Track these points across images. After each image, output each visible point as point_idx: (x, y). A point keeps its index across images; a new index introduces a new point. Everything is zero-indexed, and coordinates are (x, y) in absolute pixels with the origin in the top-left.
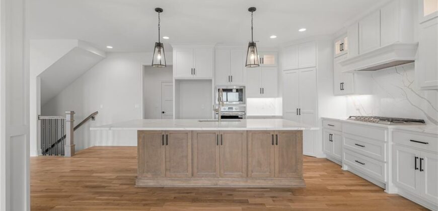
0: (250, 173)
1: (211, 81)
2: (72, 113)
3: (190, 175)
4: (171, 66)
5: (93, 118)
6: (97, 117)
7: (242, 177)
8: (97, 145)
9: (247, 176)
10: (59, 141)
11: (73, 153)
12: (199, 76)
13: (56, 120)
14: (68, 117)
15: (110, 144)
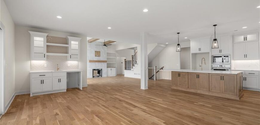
0: (210, 90)
1: (209, 53)
2: (156, 67)
3: (187, 87)
4: (190, 48)
5: (162, 69)
6: (164, 68)
7: (207, 91)
8: (164, 78)
9: (209, 91)
10: (153, 76)
11: (156, 80)
12: (202, 51)
13: (152, 69)
14: (155, 68)
15: (168, 79)
